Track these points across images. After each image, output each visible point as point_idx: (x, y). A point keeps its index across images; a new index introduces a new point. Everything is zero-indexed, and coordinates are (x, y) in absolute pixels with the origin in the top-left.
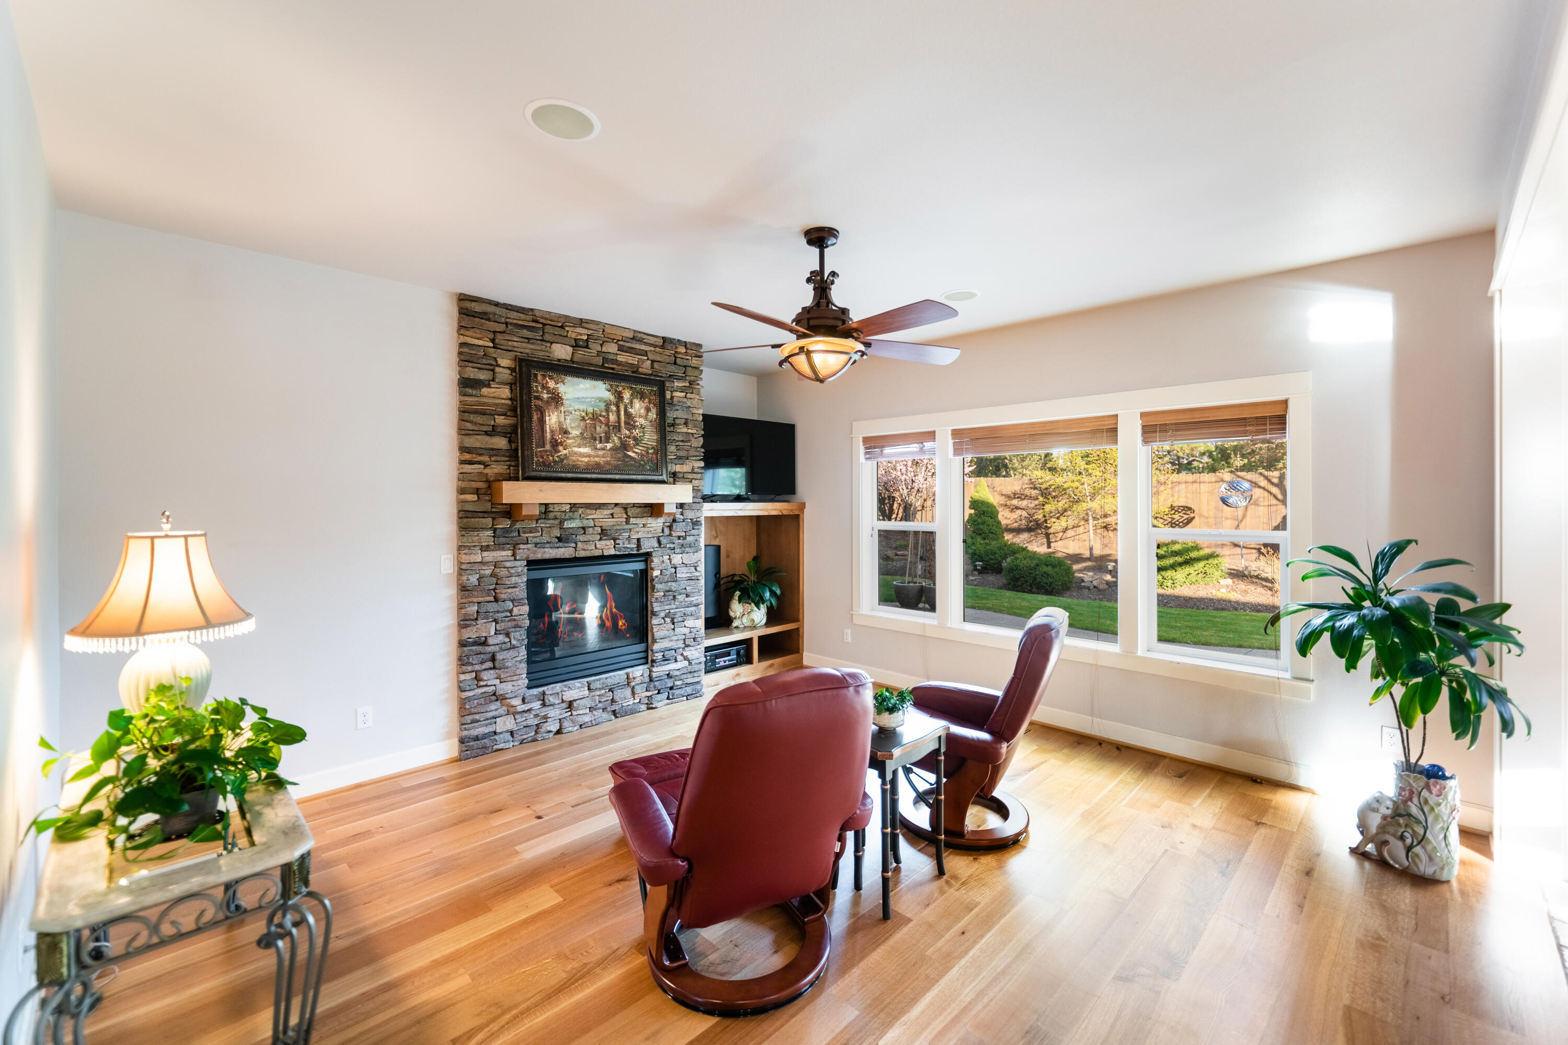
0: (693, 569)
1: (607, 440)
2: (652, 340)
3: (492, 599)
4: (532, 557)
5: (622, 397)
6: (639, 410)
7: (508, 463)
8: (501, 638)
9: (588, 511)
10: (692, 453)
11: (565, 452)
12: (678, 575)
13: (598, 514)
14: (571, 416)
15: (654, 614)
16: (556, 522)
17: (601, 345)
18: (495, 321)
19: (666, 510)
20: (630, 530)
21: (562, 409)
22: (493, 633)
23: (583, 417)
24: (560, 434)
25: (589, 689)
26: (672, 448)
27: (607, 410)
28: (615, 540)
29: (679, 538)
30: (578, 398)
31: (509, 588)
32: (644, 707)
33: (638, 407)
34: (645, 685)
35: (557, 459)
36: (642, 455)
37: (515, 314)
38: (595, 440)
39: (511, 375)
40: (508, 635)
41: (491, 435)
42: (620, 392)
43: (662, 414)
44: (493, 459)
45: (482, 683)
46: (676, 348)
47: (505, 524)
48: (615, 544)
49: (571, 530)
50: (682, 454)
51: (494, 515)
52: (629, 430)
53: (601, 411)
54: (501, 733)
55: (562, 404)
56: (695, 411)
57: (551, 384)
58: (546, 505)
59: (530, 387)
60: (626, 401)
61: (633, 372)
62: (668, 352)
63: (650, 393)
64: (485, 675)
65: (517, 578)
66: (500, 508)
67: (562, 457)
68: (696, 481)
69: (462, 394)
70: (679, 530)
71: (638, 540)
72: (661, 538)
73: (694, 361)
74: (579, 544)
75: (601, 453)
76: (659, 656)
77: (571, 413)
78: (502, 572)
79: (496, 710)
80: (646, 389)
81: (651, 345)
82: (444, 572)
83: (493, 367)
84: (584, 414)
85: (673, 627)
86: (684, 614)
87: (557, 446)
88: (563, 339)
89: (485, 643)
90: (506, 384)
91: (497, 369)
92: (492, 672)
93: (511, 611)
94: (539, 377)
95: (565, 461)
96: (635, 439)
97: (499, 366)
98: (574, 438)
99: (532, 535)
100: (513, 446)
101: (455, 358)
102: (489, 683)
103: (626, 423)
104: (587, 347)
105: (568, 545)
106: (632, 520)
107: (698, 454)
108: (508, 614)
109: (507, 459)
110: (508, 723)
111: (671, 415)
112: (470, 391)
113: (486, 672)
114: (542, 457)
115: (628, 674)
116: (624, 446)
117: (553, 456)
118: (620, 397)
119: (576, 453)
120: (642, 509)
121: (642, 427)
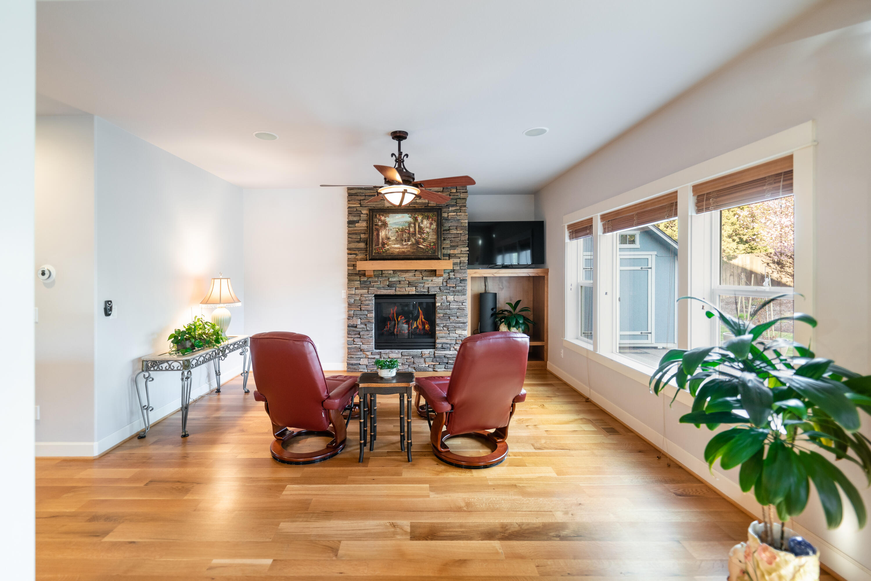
0: (461, 304)
1: (409, 241)
3: (359, 309)
4: (377, 293)
5: (417, 220)
6: (426, 224)
7: (365, 254)
8: (363, 326)
9: (401, 274)
10: (460, 243)
11: (388, 247)
12: (451, 306)
13: (407, 275)
14: (391, 231)
15: (437, 325)
18: (360, 196)
19: (438, 272)
20: (424, 283)
21: (387, 228)
22: (359, 323)
23: (397, 231)
24: (386, 239)
25: (401, 355)
26: (446, 242)
27: (409, 227)
28: (416, 287)
29: (453, 287)
30: (395, 223)
31: (366, 305)
32: (431, 369)
33: (426, 223)
34: (431, 359)
35: (384, 251)
36: (427, 246)
37: (368, 191)
38: (403, 241)
39: (367, 217)
40: (366, 325)
41: (359, 242)
42: (416, 217)
43: (440, 225)
44: (359, 252)
45: (354, 343)
46: (451, 190)
47: (364, 279)
48: (416, 289)
49: (393, 282)
50: (453, 244)
51: (360, 275)
52: (420, 235)
53: (406, 227)
54: (363, 365)
55: (387, 226)
56: (462, 221)
57: (383, 218)
59: (374, 221)
60: (419, 221)
61: (425, 207)
63: (433, 216)
64: (356, 340)
65: (369, 302)
66: (362, 272)
67: (386, 250)
68: (463, 258)
69: (349, 227)
70: (451, 284)
71: (427, 288)
72: (441, 287)
73: (461, 196)
74: (397, 288)
75: (405, 247)
76: (440, 346)
77: (392, 230)
78: (363, 299)
79: (360, 355)
80: (431, 214)
82: (343, 297)
83: (359, 214)
84: (397, 230)
85: (448, 332)
86: (455, 327)
87: (384, 245)
89: (356, 327)
90: (364, 221)
91: (362, 215)
92: (359, 339)
93: (367, 315)
94: (378, 216)
95: (388, 251)
96: (423, 239)
97: (362, 214)
98: (392, 241)
99: (375, 284)
100: (367, 246)
101: (346, 213)
102: (357, 343)
103: (419, 232)
105: (391, 288)
106: (425, 278)
107: (464, 243)
108: (366, 316)
109: (364, 252)
110: (365, 361)
111: (447, 225)
112: (350, 225)
113: (356, 339)
114: (377, 250)
115: (422, 352)
116: (418, 243)
117: (382, 250)
118: (416, 219)
119: (393, 248)
120: (429, 273)
121: (428, 233)
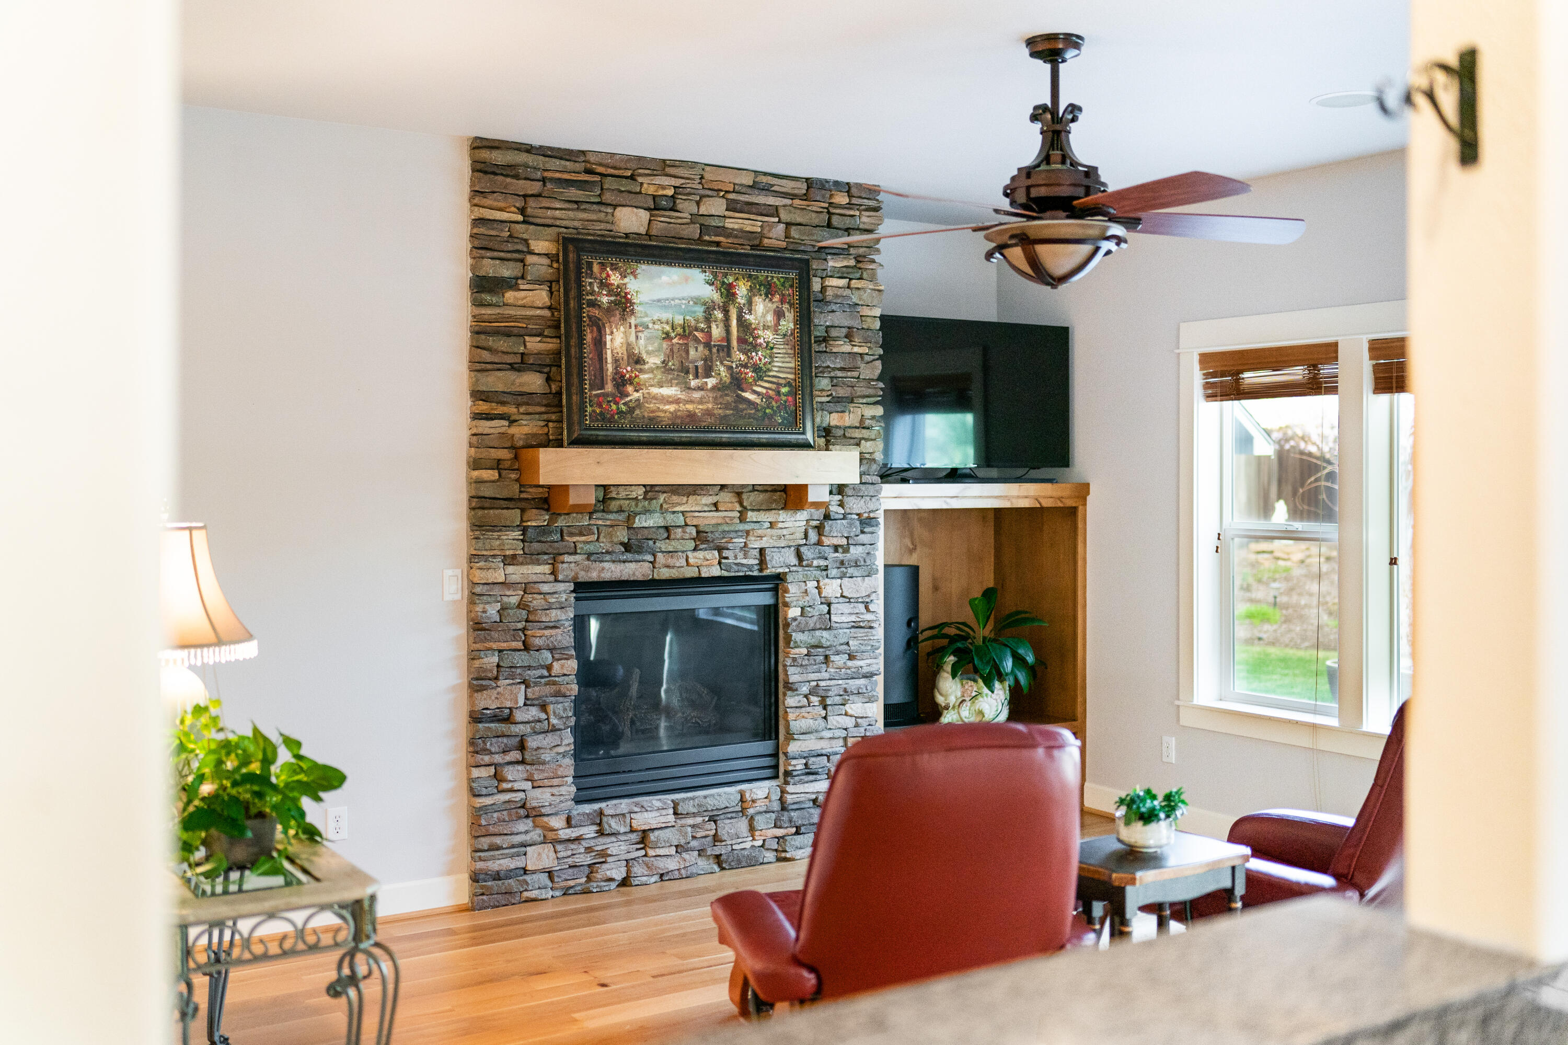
0: (861, 607)
1: (708, 371)
2: (788, 186)
3: (520, 645)
4: (583, 577)
5: (734, 294)
6: (764, 315)
7: (545, 417)
8: (534, 712)
9: (675, 498)
10: (860, 390)
11: (636, 395)
12: (834, 618)
13: (692, 504)
14: (646, 333)
15: (789, 687)
16: (622, 517)
17: (698, 203)
18: (526, 179)
19: (813, 496)
20: (748, 532)
21: (633, 321)
22: (521, 702)
23: (667, 334)
24: (628, 365)
25: (675, 813)
26: (823, 383)
27: (708, 319)
28: (720, 549)
29: (836, 548)
30: (659, 301)
31: (546, 628)
32: (770, 856)
33: (762, 311)
34: (773, 816)
35: (624, 408)
36: (769, 397)
37: (558, 162)
38: (687, 372)
39: (551, 266)
40: (543, 708)
41: (519, 370)
42: (731, 286)
43: (804, 320)
44: (522, 410)
45: (505, 786)
46: (831, 196)
47: (538, 519)
48: (722, 557)
49: (646, 531)
50: (842, 392)
51: (523, 505)
52: (745, 353)
53: (697, 321)
54: (534, 872)
55: (632, 312)
56: (866, 311)
57: (615, 279)
58: (605, 487)
59: (580, 285)
60: (741, 300)
61: (753, 247)
62: (816, 206)
63: (783, 285)
64: (511, 773)
65: (559, 612)
66: (533, 493)
67: (631, 405)
68: (869, 444)
69: (477, 303)
70: (836, 534)
71: (762, 551)
72: (803, 549)
73: (864, 219)
74: (660, 556)
75: (697, 395)
76: (799, 765)
77: (647, 327)
78: (537, 602)
79: (526, 832)
80: (776, 277)
81: (785, 195)
82: (448, 597)
83: (521, 254)
84: (668, 328)
85: (823, 713)
86: (845, 690)
87: (624, 385)
88: (633, 198)
89: (508, 719)
90: (540, 282)
91: (530, 259)
92: (520, 768)
93: (549, 668)
94: (596, 268)
95: (637, 412)
96: (757, 369)
97: (532, 253)
98: (651, 371)
99: (583, 538)
100: (554, 388)
101: (464, 244)
102: (516, 786)
103: (741, 341)
104: (673, 209)
105: (637, 557)
106: (751, 516)
107: (871, 391)
108: (545, 673)
109: (543, 409)
110: (544, 856)
111: (821, 320)
112: (487, 297)
113: (510, 768)
114: (600, 406)
115: (742, 794)
116: (737, 382)
117: (617, 403)
118: (729, 293)
119: (655, 397)
120: (768, 494)
121: (769, 347)
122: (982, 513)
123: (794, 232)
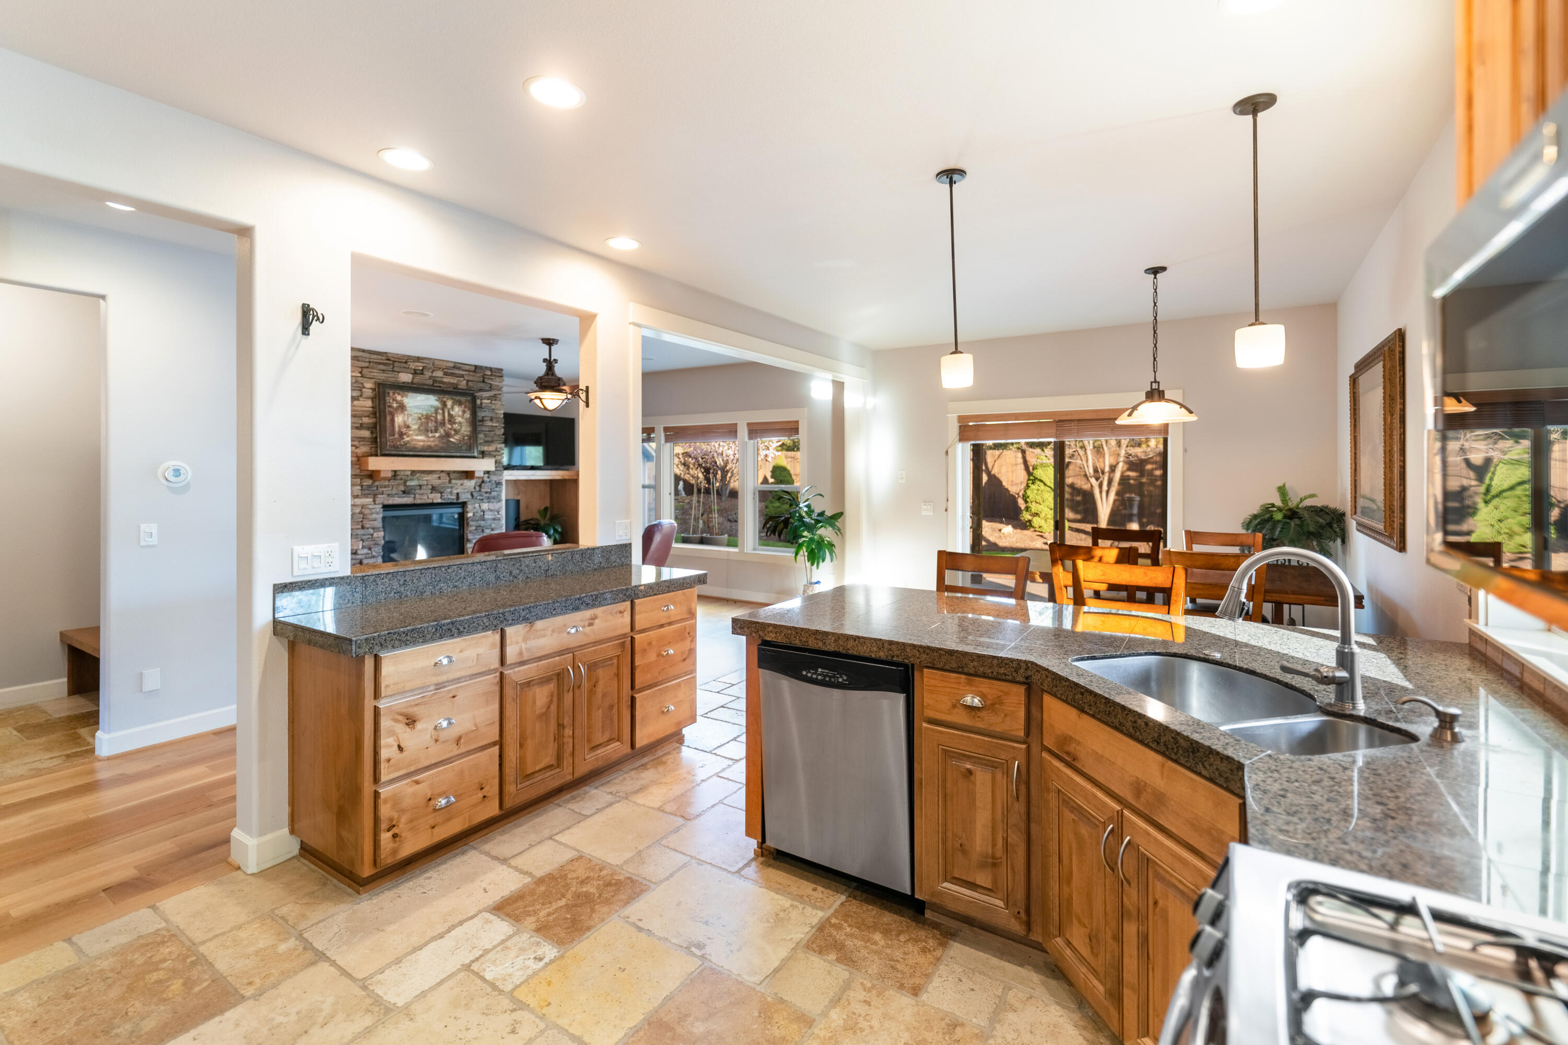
1: (436, 431)
2: (467, 368)
3: (360, 527)
4: (386, 503)
5: (446, 404)
6: (458, 412)
7: (370, 446)
8: (366, 551)
9: (423, 475)
10: (496, 438)
11: (407, 439)
12: (485, 516)
13: (429, 477)
14: (411, 417)
15: (468, 540)
16: (402, 481)
17: (432, 372)
18: (362, 361)
19: (477, 475)
20: (452, 487)
21: (406, 413)
22: (361, 547)
23: (420, 417)
24: (404, 428)
26: (481, 436)
27: (436, 413)
28: (441, 493)
29: (486, 493)
30: (416, 406)
31: (371, 521)
33: (457, 410)
35: (403, 443)
36: (460, 440)
37: (375, 356)
38: (428, 431)
39: (373, 393)
40: (370, 549)
41: (359, 429)
42: (445, 401)
43: (474, 414)
44: (361, 443)
46: (484, 372)
47: (368, 482)
48: (442, 496)
49: (412, 487)
50: (488, 439)
51: (361, 477)
52: (451, 425)
53: (432, 413)
55: (406, 410)
56: (498, 411)
57: (399, 398)
58: (395, 471)
59: (385, 400)
60: (449, 407)
61: (454, 388)
62: (478, 375)
63: (466, 401)
65: (376, 515)
66: (365, 473)
67: (405, 442)
68: (499, 457)
70: (486, 488)
71: (458, 494)
72: (473, 493)
73: (497, 380)
74: (417, 496)
75: (432, 439)
77: (412, 415)
78: (367, 511)
80: (463, 399)
81: (466, 371)
83: (360, 387)
84: (420, 415)
87: (402, 435)
88: (406, 370)
90: (368, 398)
91: (364, 390)
93: (372, 535)
94: (391, 394)
95: (408, 445)
96: (455, 430)
97: (364, 387)
98: (413, 430)
99: (386, 489)
100: (374, 436)
103: (450, 421)
104: (422, 374)
105: (409, 496)
106: (453, 481)
107: (500, 439)
108: (371, 537)
109: (369, 443)
111: (480, 414)
114: (393, 442)
116: (448, 435)
117: (400, 442)
118: (444, 404)
119: (415, 440)
120: (460, 474)
121: (460, 423)
122: (545, 481)
123: (470, 384)
